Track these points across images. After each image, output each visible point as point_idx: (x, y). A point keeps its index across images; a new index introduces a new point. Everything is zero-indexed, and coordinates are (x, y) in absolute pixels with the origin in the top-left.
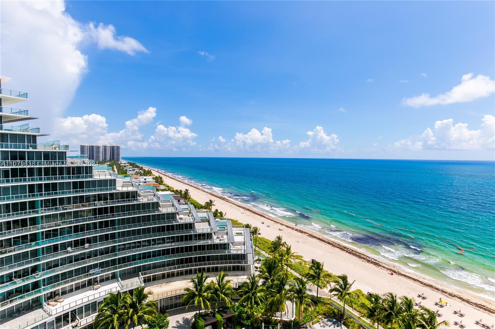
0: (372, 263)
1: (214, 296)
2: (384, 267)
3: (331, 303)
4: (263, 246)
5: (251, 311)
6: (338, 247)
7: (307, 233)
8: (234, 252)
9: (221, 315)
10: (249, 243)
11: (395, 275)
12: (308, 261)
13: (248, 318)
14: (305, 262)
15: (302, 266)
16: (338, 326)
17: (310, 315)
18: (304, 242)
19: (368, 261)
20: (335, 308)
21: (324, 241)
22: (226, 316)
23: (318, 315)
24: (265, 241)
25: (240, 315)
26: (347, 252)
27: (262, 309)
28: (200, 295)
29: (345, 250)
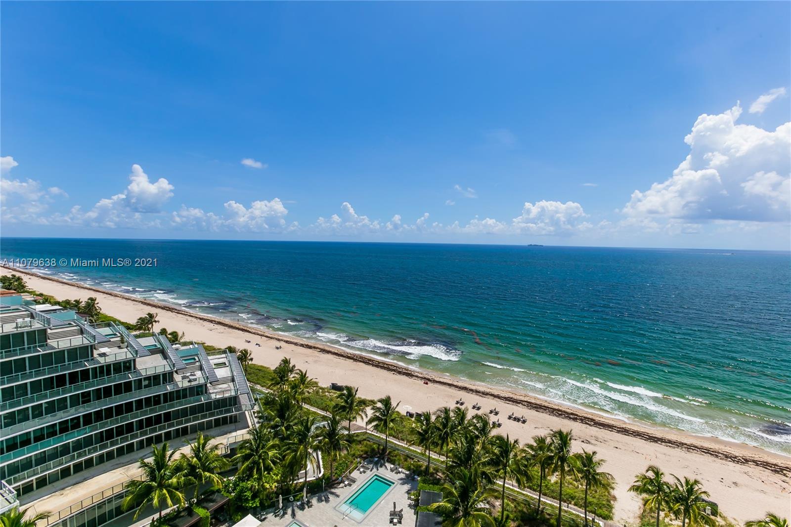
0: (404, 374)
1: (190, 480)
2: (417, 376)
3: (368, 437)
4: (256, 378)
5: (258, 485)
6: (361, 361)
7: (317, 348)
8: (218, 397)
9: (204, 508)
10: (240, 377)
11: (430, 384)
12: (326, 387)
13: (254, 496)
14: (321, 388)
15: (319, 396)
16: (381, 466)
17: (344, 462)
18: (316, 362)
19: (400, 373)
20: (374, 443)
21: (342, 356)
22: (213, 506)
23: (354, 459)
24: (257, 369)
25: (240, 497)
26: (373, 365)
27: (277, 475)
28: (161, 486)
29: (370, 364)
